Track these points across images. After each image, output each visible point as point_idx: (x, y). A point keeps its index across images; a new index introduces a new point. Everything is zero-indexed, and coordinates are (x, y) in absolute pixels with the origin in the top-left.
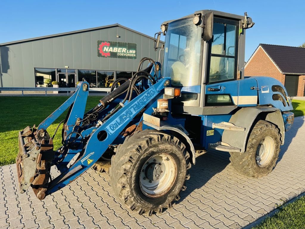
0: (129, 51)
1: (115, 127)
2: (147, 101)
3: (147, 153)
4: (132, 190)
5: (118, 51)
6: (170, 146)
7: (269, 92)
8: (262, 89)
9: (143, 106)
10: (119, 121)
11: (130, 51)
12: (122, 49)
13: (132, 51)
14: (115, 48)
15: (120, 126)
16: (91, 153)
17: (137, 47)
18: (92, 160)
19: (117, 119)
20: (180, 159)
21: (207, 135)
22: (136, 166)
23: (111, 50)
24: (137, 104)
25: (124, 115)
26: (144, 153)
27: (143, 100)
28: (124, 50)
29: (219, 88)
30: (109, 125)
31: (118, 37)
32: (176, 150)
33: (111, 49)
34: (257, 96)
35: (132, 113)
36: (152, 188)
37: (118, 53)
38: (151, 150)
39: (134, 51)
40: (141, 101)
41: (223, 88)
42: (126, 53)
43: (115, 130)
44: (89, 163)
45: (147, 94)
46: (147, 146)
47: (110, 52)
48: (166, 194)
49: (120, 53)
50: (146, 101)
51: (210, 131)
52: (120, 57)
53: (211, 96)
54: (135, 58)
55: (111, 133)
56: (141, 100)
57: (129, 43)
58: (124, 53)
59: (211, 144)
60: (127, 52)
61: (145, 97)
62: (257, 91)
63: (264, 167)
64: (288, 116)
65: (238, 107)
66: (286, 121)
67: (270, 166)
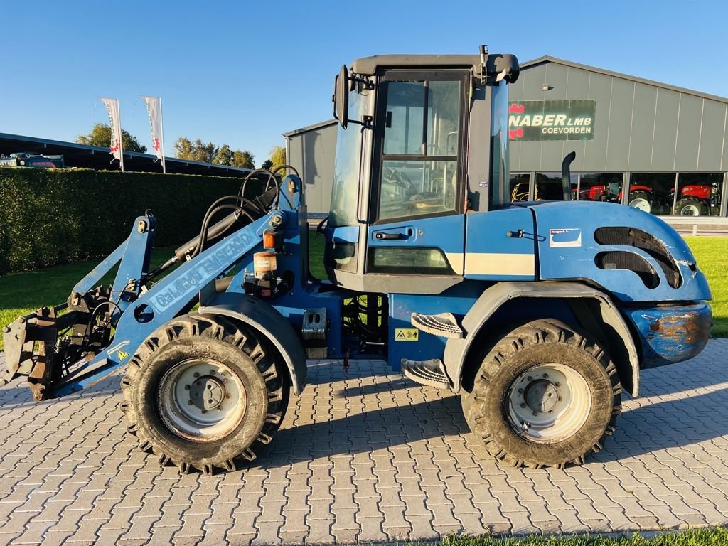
0: (572, 122)
1: (168, 301)
2: (234, 255)
3: (166, 354)
4: (139, 414)
5: (545, 124)
6: (220, 347)
7: (580, 245)
8: (551, 236)
9: (225, 264)
10: (174, 290)
11: (577, 119)
12: (554, 116)
13: (582, 119)
14: (536, 117)
15: (176, 300)
16: (125, 342)
17: (597, 108)
18: (126, 354)
19: (171, 286)
20: (249, 377)
21: (396, 340)
22: (146, 373)
23: (526, 123)
24: (212, 259)
25: (184, 279)
26: (160, 352)
27: (225, 253)
28: (561, 119)
29: (407, 234)
30: (156, 295)
31: (546, 88)
32: (237, 357)
33: (527, 121)
34: (533, 256)
35: (201, 277)
36: (206, 423)
37: (545, 127)
38: (176, 348)
39: (586, 119)
40: (219, 255)
41: (416, 232)
42: (564, 127)
43: (168, 306)
44: (121, 357)
45: (234, 241)
46: (168, 342)
47: (525, 127)
48: (221, 440)
49: (548, 127)
50: (232, 256)
51: (405, 331)
52: (548, 137)
53: (385, 250)
54: (590, 136)
55: (159, 311)
56: (219, 252)
57: (574, 102)
58: (559, 126)
59: (408, 361)
60: (569, 124)
61: (229, 248)
62: (533, 241)
63: (547, 445)
64: (659, 317)
65: (464, 278)
66: (646, 331)
67: (571, 446)
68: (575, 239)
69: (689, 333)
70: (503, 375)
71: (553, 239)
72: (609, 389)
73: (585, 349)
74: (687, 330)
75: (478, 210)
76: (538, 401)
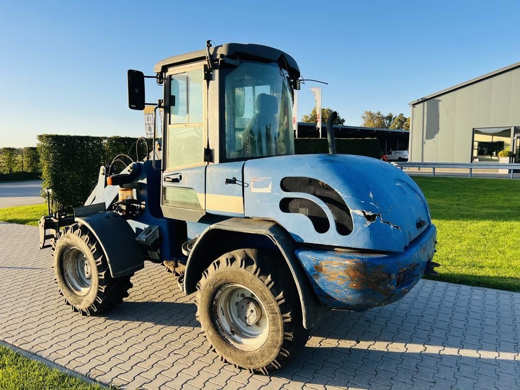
6: (79, 242)
7: (270, 192)
8: (252, 183)
22: (57, 251)
34: (242, 198)
48: (84, 296)
62: (241, 186)
63: (241, 350)
64: (323, 260)
65: (206, 212)
66: (312, 270)
67: (256, 357)
68: (267, 186)
69: (352, 279)
70: (207, 287)
71: (253, 185)
72: (279, 315)
73: (258, 277)
74: (350, 276)
75: (214, 163)
76: (244, 314)
